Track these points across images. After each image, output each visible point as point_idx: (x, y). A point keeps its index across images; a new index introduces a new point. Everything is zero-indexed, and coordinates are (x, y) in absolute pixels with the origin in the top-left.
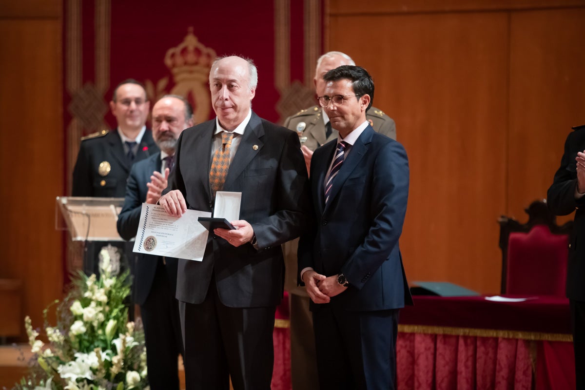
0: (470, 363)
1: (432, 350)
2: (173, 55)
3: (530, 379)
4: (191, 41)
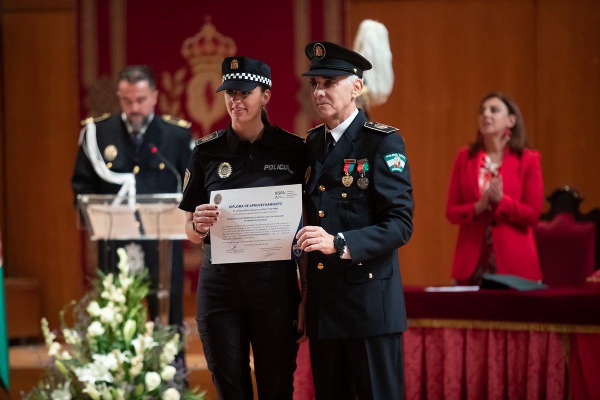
0: (501, 358)
1: (461, 345)
2: (190, 46)
3: (562, 372)
4: (208, 31)
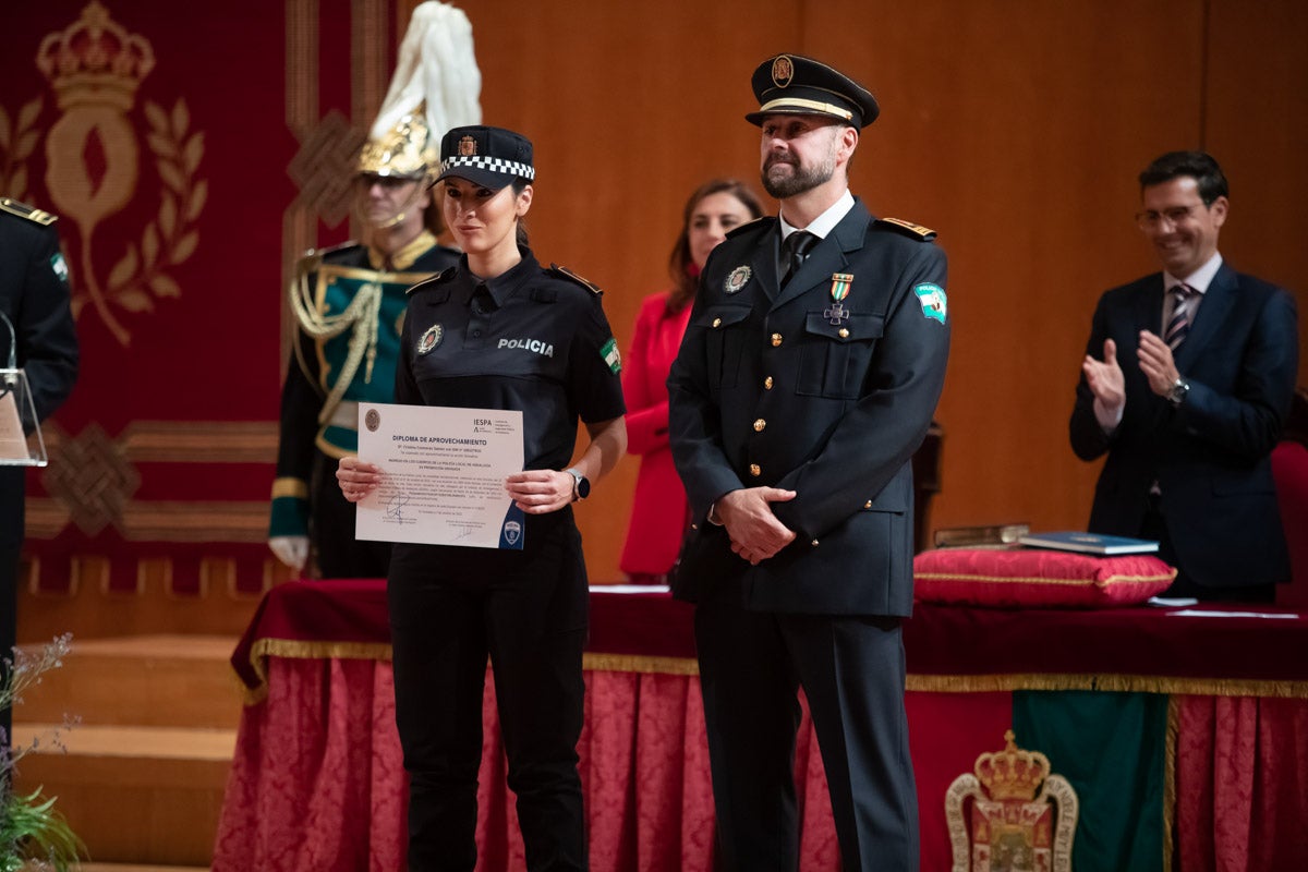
1: (629, 708)
2: (55, 49)
4: (96, 19)
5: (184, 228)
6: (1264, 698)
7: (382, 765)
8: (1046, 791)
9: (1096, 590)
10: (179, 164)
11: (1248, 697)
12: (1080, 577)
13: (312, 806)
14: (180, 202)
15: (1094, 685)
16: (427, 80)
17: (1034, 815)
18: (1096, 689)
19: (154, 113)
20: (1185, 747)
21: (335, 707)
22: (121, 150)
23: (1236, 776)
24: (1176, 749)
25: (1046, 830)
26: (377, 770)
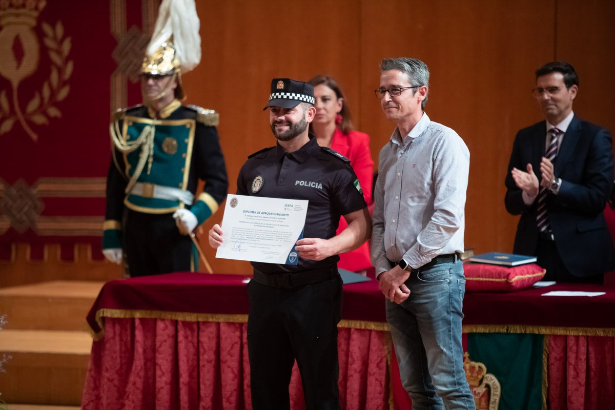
5: (63, 84)
6: (590, 336)
7: (161, 369)
8: (485, 382)
9: (508, 283)
10: (59, 52)
11: (582, 336)
12: (500, 277)
13: (127, 390)
14: (60, 71)
15: (507, 330)
16: (173, 24)
17: (479, 393)
18: (509, 332)
19: (47, 28)
20: (552, 361)
21: (137, 341)
22: (31, 46)
23: (578, 374)
24: (548, 361)
25: (485, 401)
26: (158, 373)
